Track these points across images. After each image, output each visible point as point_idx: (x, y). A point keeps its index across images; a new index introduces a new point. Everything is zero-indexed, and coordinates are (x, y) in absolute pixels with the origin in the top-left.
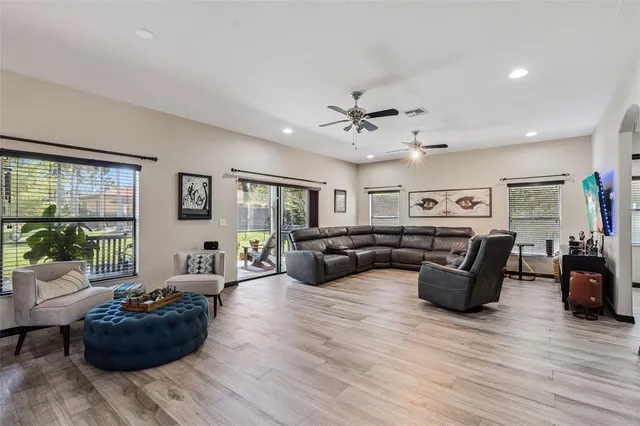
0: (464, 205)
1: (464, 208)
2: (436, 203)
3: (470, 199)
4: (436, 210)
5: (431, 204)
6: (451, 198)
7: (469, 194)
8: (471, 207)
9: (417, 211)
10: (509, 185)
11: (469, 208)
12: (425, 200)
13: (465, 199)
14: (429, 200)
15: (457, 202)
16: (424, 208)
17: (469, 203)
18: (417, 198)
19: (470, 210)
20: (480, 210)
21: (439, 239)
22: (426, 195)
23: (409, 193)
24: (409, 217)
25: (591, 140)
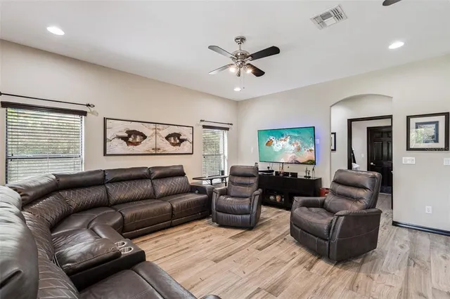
0: (173, 141)
1: (173, 145)
2: (144, 137)
3: (177, 135)
4: (144, 147)
5: (138, 139)
6: (161, 132)
7: (176, 130)
8: (179, 144)
9: (117, 146)
10: (204, 126)
11: (177, 144)
12: (130, 133)
13: (174, 135)
14: (135, 133)
15: (167, 138)
16: (129, 143)
17: (176, 139)
18: (117, 129)
19: (177, 147)
20: (185, 147)
21: (158, 181)
22: (133, 126)
23: (105, 119)
24: (105, 154)
25: (238, 105)
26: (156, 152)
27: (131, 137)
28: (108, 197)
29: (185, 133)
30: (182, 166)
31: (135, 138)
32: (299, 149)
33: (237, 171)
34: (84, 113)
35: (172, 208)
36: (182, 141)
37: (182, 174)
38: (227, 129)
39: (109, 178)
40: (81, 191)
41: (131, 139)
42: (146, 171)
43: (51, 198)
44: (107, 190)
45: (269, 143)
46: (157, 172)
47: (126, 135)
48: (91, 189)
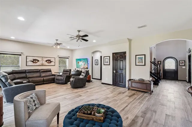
1: (48, 63)
2: (39, 61)
3: (50, 60)
4: (38, 63)
5: (37, 61)
6: (44, 60)
7: (49, 59)
8: (50, 63)
9: (30, 63)
10: (59, 58)
11: (49, 63)
12: (34, 60)
13: (49, 60)
14: (36, 60)
15: (46, 61)
16: (34, 63)
17: (49, 61)
18: (31, 59)
20: (52, 64)
21: (42, 73)
22: (35, 58)
23: (27, 56)
24: (26, 65)
25: (72, 51)
26: (42, 65)
27: (34, 61)
28: (26, 76)
29: (52, 60)
30: (51, 69)
31: (36, 61)
32: (84, 64)
33: (65, 70)
34: (21, 55)
35: (44, 79)
36: (51, 62)
37: (50, 71)
38: (68, 58)
39: (27, 71)
40: (19, 74)
41: (34, 62)
42: (39, 70)
43: (11, 75)
44: (26, 75)
45: (78, 63)
46: (42, 70)
47: (33, 60)
48: (21, 74)
